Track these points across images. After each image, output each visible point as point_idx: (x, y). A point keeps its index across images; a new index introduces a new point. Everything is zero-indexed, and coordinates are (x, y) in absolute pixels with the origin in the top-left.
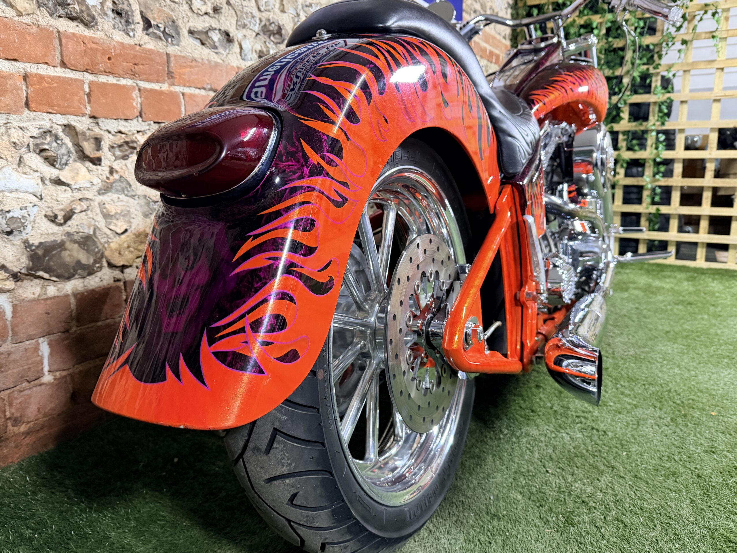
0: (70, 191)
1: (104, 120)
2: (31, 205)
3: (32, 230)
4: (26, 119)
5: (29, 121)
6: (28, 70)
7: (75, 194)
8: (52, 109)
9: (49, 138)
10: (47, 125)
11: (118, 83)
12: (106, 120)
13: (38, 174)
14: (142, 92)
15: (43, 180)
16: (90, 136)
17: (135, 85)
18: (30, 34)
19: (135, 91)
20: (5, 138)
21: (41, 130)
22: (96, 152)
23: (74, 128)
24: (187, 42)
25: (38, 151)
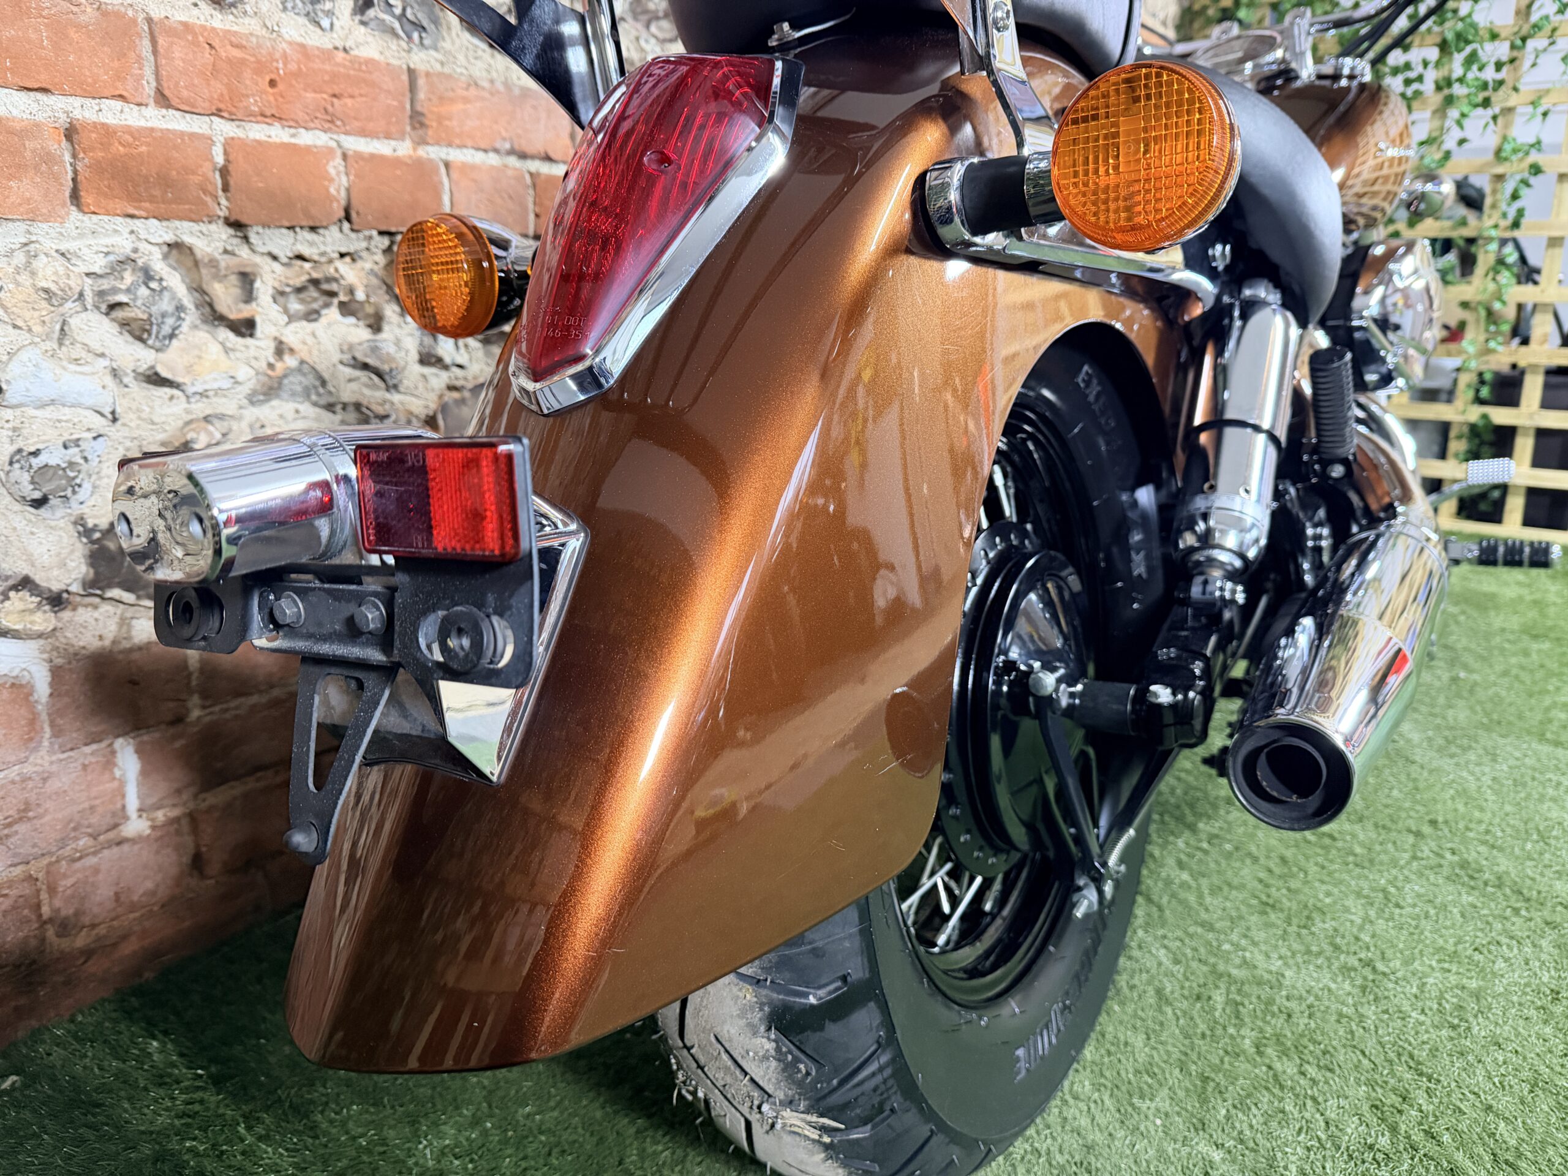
0: (183, 399)
1: (260, 230)
2: (90, 435)
3: (93, 493)
4: (75, 233)
5: (81, 236)
6: (77, 114)
7: (193, 406)
8: (136, 208)
9: (129, 278)
10: (124, 244)
11: (293, 140)
12: (267, 231)
13: (104, 362)
14: (350, 160)
15: (115, 373)
16: (227, 268)
17: (334, 144)
18: (78, 27)
19: (333, 159)
20: (25, 278)
21: (112, 258)
22: (242, 306)
23: (190, 249)
24: (457, 41)
25: (104, 307)
